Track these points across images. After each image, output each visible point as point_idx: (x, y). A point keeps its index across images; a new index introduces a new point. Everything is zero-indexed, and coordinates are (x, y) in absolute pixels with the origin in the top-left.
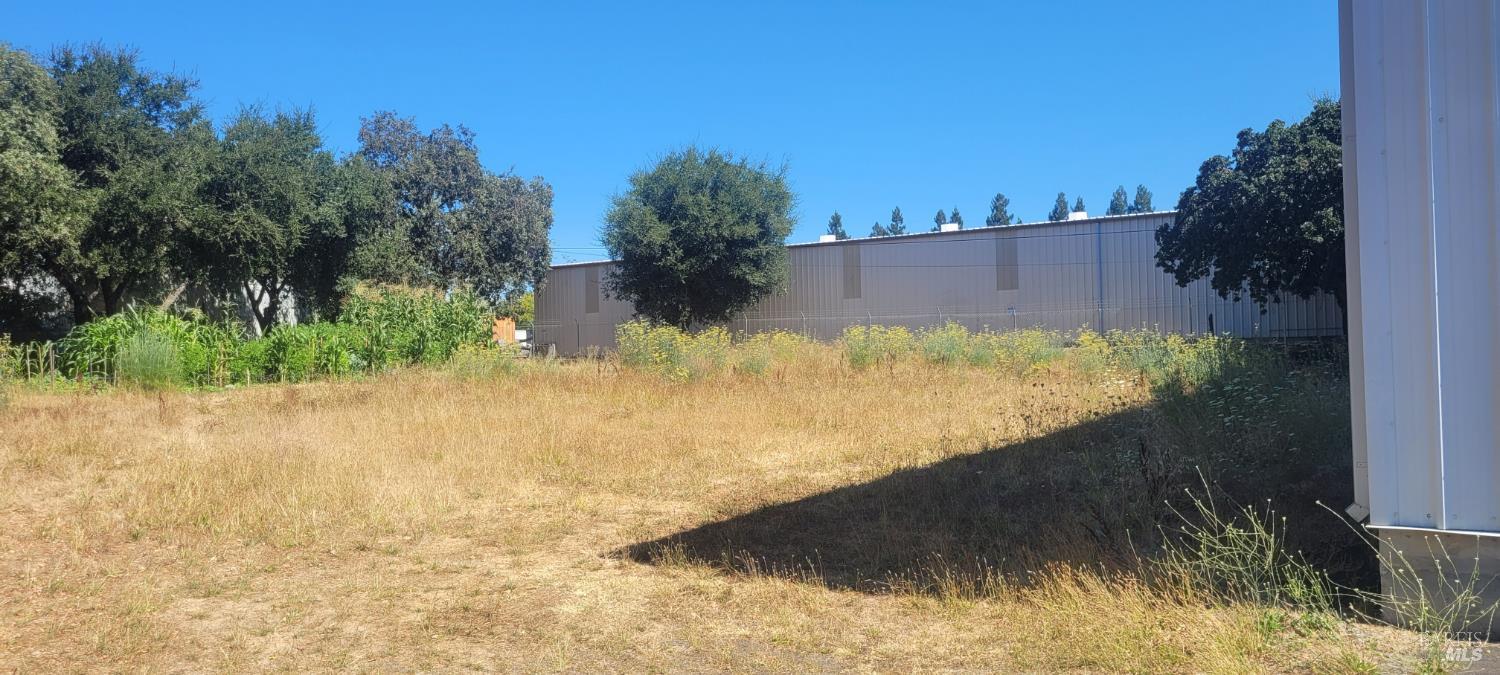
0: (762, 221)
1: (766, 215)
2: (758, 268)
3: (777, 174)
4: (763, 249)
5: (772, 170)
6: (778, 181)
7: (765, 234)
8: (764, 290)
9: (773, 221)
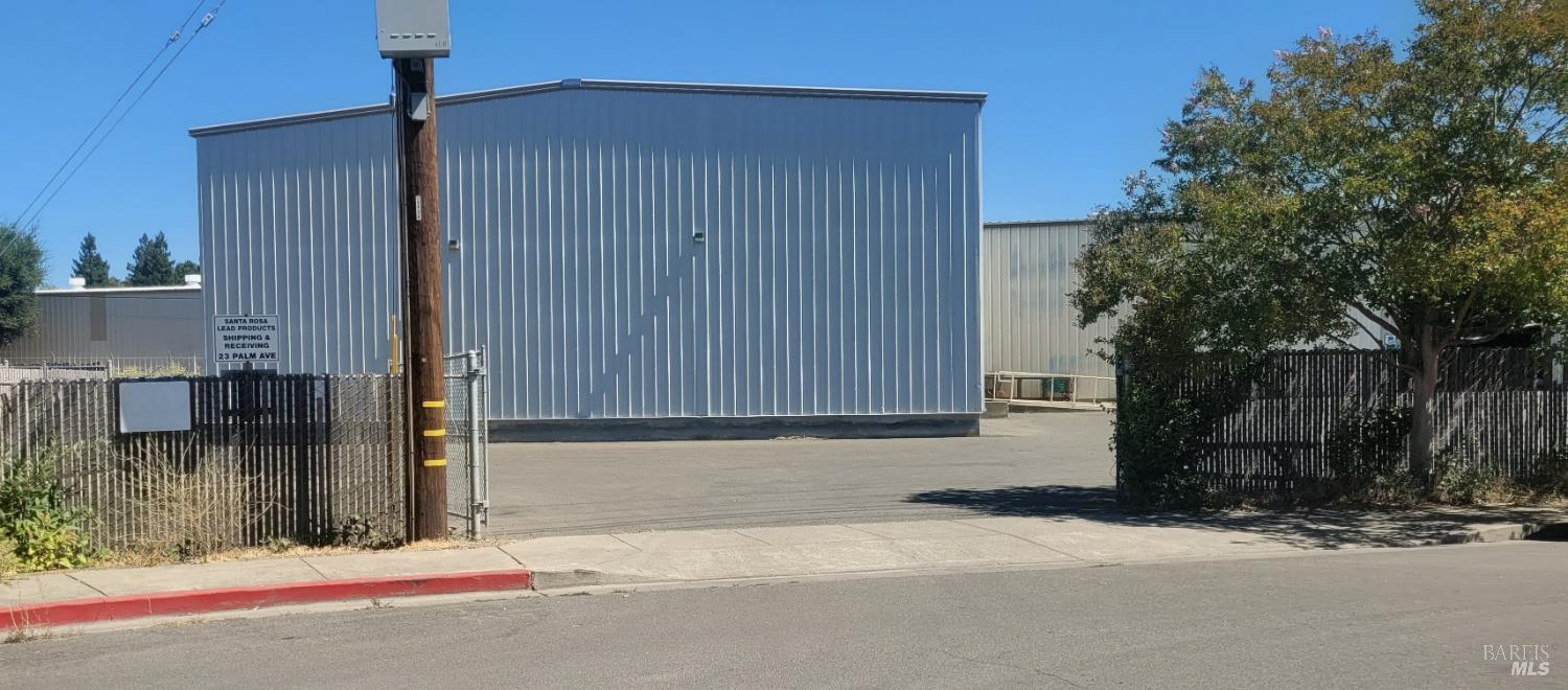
0: (14, 273)
1: (18, 270)
2: (11, 314)
3: (28, 233)
4: (14, 297)
5: (23, 229)
6: (29, 239)
7: (19, 284)
8: (16, 333)
9: (24, 272)
